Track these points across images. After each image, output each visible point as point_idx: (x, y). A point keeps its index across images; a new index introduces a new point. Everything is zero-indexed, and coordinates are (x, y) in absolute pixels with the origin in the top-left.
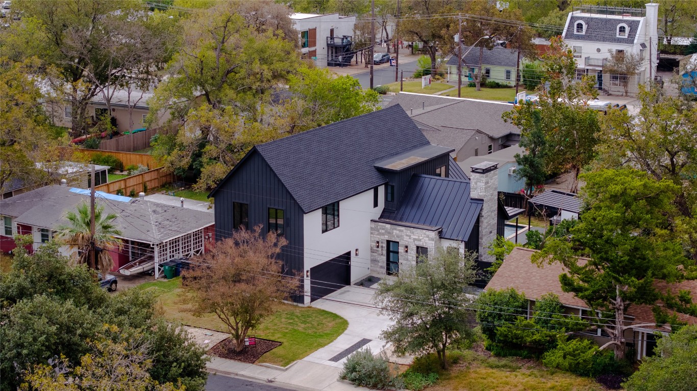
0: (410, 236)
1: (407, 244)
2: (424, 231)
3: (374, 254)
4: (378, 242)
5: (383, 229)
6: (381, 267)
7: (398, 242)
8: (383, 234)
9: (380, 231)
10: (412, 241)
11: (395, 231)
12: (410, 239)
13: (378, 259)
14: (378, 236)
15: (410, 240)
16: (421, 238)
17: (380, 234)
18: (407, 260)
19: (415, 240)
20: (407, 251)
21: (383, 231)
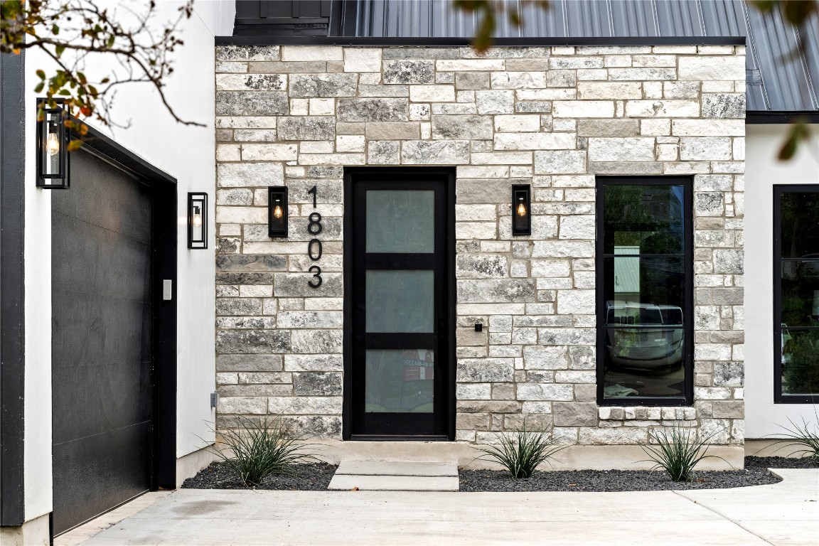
0: (546, 111)
1: (519, 175)
2: (664, 56)
3: (246, 291)
4: (278, 196)
5: (322, 91)
6: (309, 382)
7: (451, 171)
8: (324, 130)
9: (298, 108)
10: (569, 141)
11: (417, 92)
12: (546, 128)
13: (285, 322)
14: (284, 152)
15: (546, 141)
16: (635, 109)
17: (295, 133)
18: (528, 290)
19: (585, 131)
20: (522, 227)
21: (322, 107)
